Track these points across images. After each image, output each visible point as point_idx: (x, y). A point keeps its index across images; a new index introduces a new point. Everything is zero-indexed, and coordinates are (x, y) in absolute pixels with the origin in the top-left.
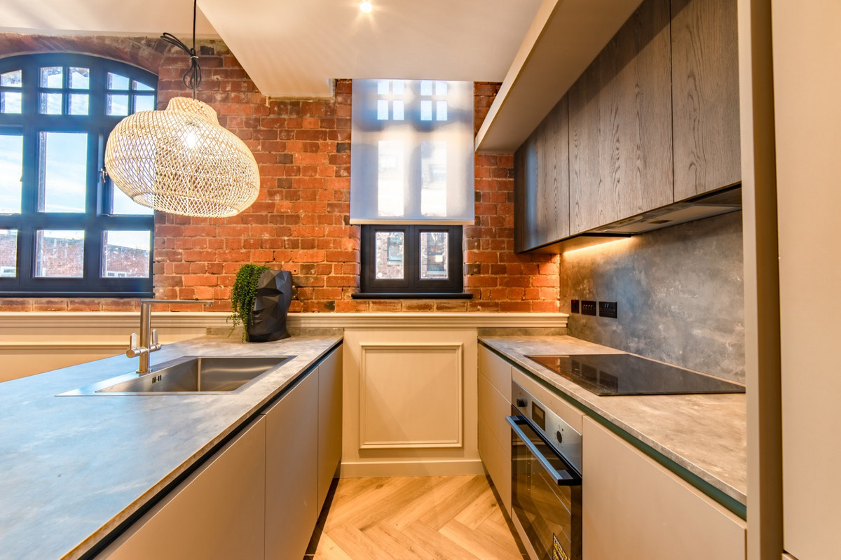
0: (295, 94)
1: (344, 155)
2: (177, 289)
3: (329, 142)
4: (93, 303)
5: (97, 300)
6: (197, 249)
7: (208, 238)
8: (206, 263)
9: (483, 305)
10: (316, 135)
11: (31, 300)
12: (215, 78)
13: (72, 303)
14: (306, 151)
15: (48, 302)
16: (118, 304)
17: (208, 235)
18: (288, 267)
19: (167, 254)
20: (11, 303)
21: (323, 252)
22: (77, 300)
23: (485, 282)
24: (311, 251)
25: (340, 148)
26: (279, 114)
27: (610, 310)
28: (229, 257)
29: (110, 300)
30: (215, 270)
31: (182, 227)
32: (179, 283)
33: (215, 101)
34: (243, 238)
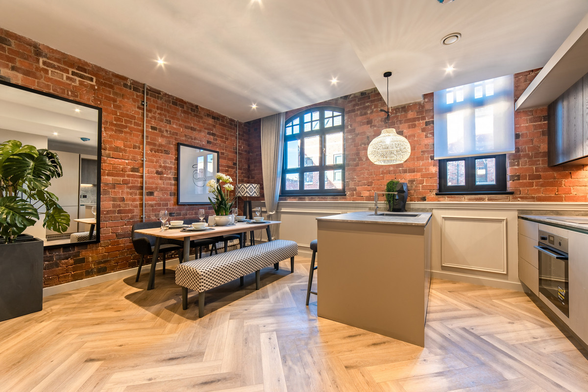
0: (404, 103)
1: (429, 127)
2: (355, 192)
3: (421, 122)
4: (325, 198)
5: (326, 197)
6: (362, 176)
8: (366, 182)
9: (521, 198)
10: (414, 120)
11: (306, 197)
12: (367, 104)
13: (319, 198)
14: (409, 128)
15: (312, 198)
16: (333, 198)
17: (366, 170)
18: (401, 181)
19: (350, 178)
20: (301, 198)
21: (419, 174)
22: (320, 197)
23: (524, 185)
24: (413, 174)
25: (427, 124)
26: (396, 113)
28: (375, 178)
29: (331, 197)
30: (369, 184)
31: (356, 167)
32: (355, 190)
33: (367, 113)
34: (381, 170)
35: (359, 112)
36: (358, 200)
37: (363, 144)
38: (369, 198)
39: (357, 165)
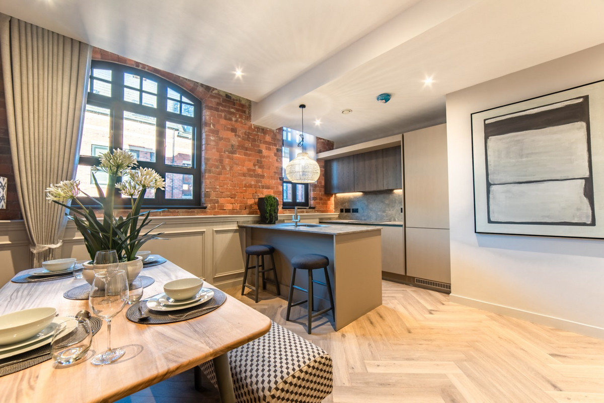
1: (279, 153)
2: (216, 205)
3: (274, 147)
4: (175, 212)
5: (177, 210)
6: (225, 187)
7: (230, 182)
8: (229, 193)
9: (317, 211)
10: (269, 143)
12: (232, 110)
14: (266, 149)
16: (188, 212)
17: (230, 180)
19: (212, 188)
21: (272, 191)
23: (319, 203)
24: (269, 190)
25: (278, 150)
26: (257, 132)
27: (356, 211)
28: (238, 191)
29: (184, 210)
30: (233, 197)
31: (218, 176)
32: (218, 202)
33: (232, 120)
34: (244, 183)
35: (223, 114)
36: (221, 214)
37: (227, 151)
38: (233, 211)
39: (220, 173)
